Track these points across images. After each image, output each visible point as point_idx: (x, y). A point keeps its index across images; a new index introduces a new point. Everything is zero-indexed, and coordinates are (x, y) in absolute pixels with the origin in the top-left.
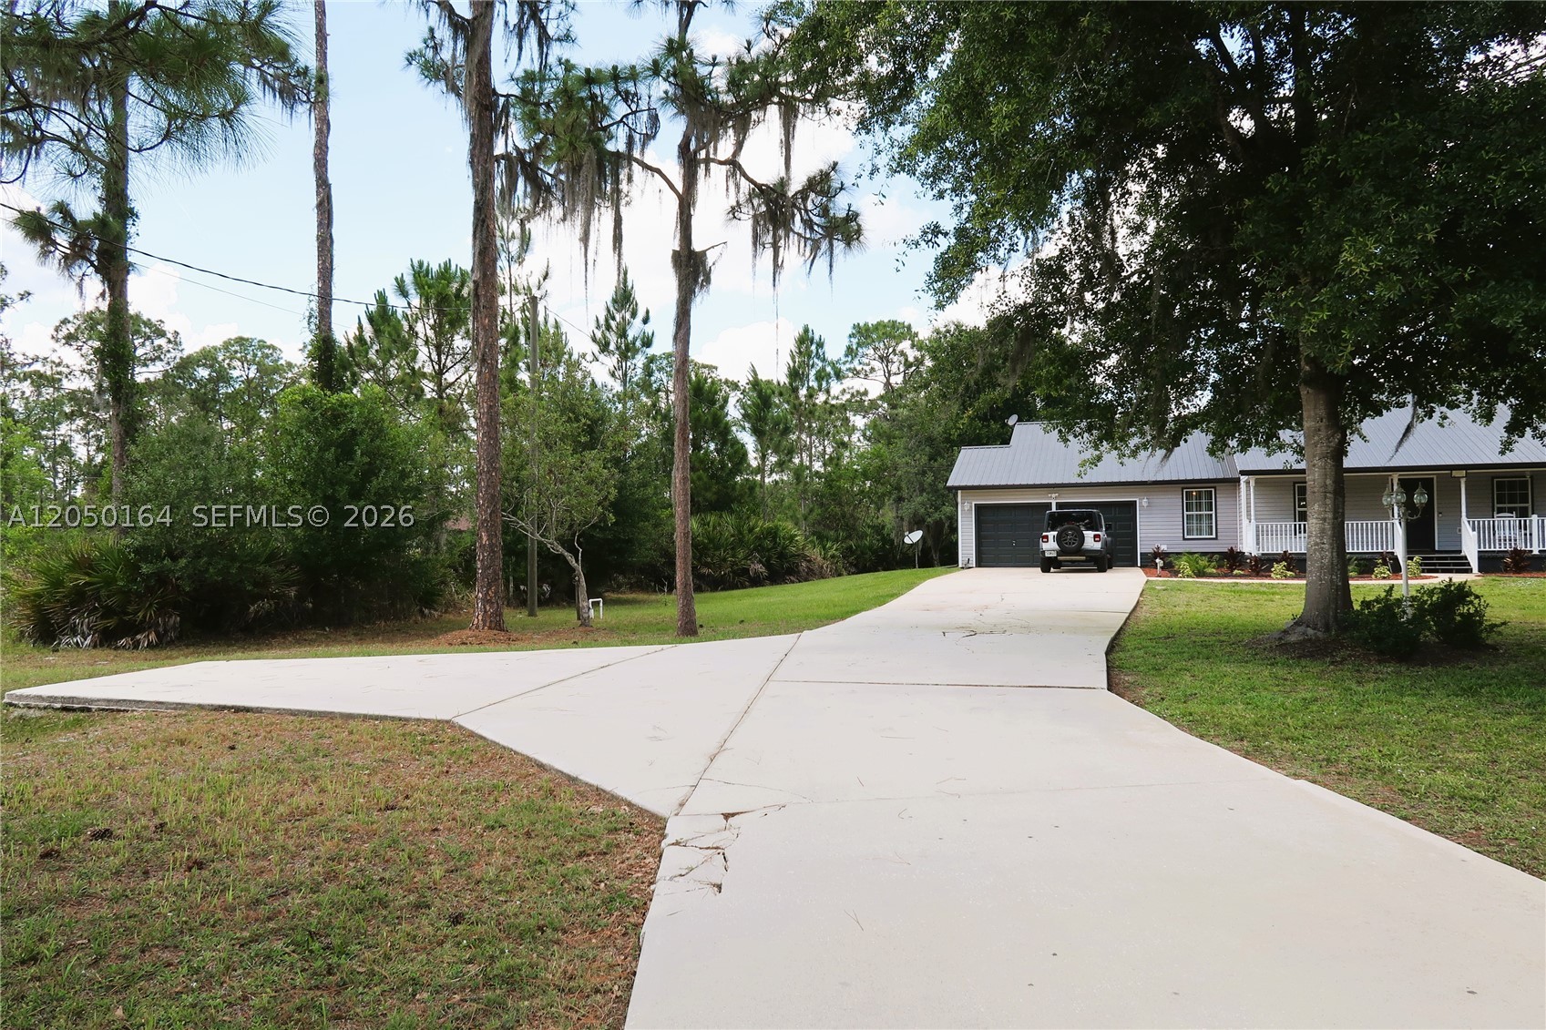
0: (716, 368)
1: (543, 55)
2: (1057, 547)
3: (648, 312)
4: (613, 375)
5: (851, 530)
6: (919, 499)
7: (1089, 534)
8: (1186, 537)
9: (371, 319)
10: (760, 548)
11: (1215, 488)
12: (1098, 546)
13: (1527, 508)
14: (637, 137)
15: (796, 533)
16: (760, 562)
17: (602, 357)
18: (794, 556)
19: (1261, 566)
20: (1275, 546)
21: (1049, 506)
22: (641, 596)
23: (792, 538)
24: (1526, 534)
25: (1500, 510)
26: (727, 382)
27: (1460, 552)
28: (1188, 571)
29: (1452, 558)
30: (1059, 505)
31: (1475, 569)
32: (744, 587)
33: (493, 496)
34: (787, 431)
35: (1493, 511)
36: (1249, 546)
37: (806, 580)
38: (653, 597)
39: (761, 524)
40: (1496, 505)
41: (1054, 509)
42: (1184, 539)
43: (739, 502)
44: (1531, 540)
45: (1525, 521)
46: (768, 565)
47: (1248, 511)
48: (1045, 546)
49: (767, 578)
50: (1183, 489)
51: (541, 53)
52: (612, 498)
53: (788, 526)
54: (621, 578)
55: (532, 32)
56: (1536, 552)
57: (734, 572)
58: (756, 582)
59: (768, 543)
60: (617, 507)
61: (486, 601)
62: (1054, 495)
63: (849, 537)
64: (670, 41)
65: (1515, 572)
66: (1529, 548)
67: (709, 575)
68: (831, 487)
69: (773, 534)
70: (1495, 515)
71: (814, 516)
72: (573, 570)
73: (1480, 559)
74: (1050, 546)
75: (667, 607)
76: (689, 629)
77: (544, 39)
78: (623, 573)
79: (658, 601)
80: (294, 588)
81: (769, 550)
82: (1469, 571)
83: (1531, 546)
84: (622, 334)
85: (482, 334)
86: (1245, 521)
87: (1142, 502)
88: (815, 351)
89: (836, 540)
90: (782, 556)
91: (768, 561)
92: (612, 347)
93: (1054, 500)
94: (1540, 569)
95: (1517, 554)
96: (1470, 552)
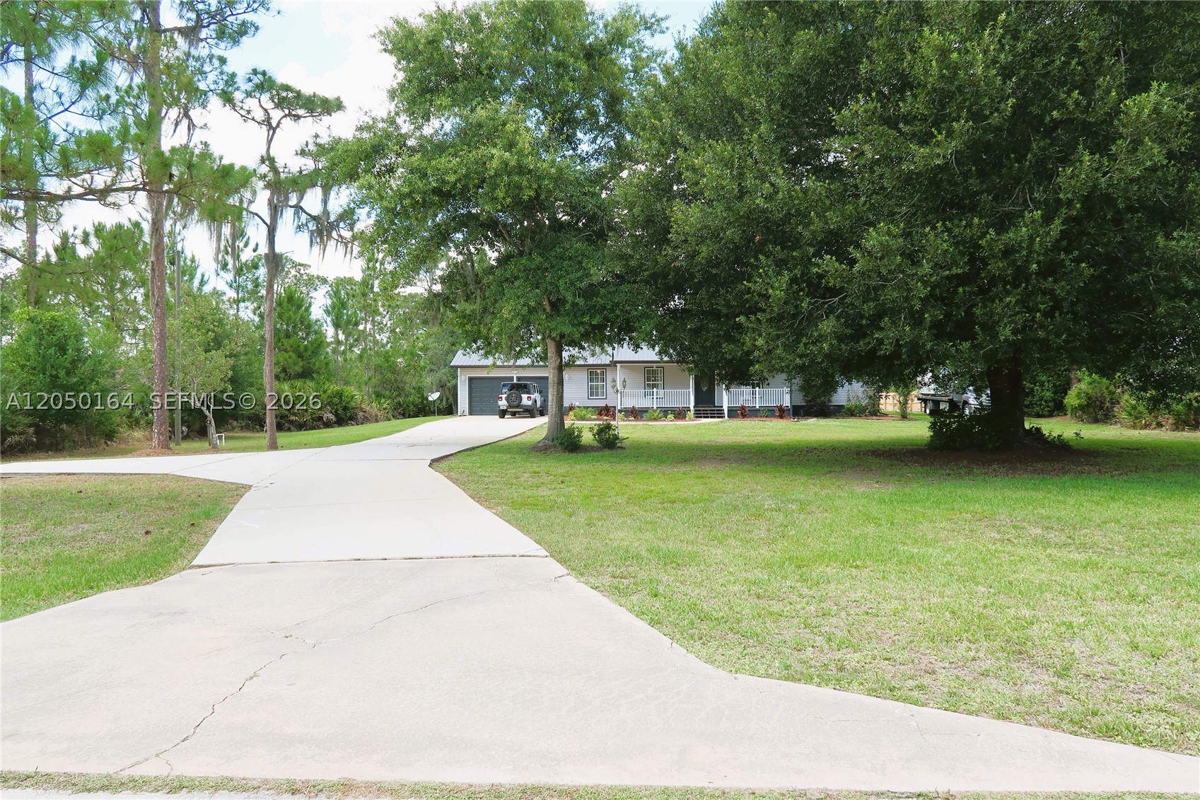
0: (310, 266)
1: (190, 136)
2: (506, 403)
3: (257, 245)
4: (231, 286)
5: (400, 390)
6: (444, 371)
7: (524, 396)
8: (590, 399)
9: (56, 250)
10: (330, 404)
11: (605, 369)
12: (529, 403)
14: (245, 200)
15: (357, 395)
16: (331, 412)
17: (222, 273)
18: (353, 408)
21: (512, 378)
22: (249, 434)
23: (353, 397)
26: (318, 277)
29: (717, 410)
30: (519, 379)
31: (726, 417)
32: (319, 428)
33: (163, 378)
34: (357, 324)
37: (362, 424)
38: (257, 435)
39: (333, 388)
41: (515, 381)
42: (588, 399)
43: (318, 373)
44: (756, 401)
45: (754, 390)
46: (336, 415)
48: (500, 403)
49: (336, 423)
50: (588, 370)
51: (189, 134)
52: (229, 376)
53: (351, 390)
54: (235, 423)
55: (185, 122)
56: (757, 407)
57: (313, 419)
58: (328, 425)
59: (336, 400)
60: (233, 381)
61: (159, 434)
62: (514, 372)
63: (399, 395)
64: (262, 157)
65: (742, 418)
66: (753, 405)
67: (296, 421)
68: (388, 362)
69: (340, 395)
71: (374, 381)
72: (206, 417)
73: (729, 410)
74: (503, 404)
75: (263, 438)
76: (273, 446)
77: (191, 126)
78: (236, 420)
79: (260, 437)
80: (32, 429)
81: (336, 405)
82: (723, 417)
83: (755, 404)
84: (237, 257)
85: (156, 290)
88: (379, 267)
89: (390, 398)
90: (345, 409)
91: (336, 411)
92: (230, 266)
93: (515, 375)
94: (756, 416)
95: (743, 408)
96: (725, 407)
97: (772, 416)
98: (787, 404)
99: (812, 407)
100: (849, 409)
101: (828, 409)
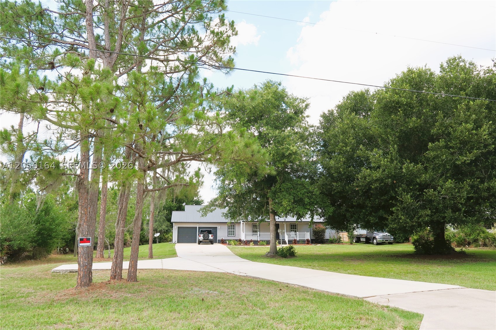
2: (203, 238)
7: (210, 235)
8: (229, 236)
11: (235, 224)
12: (212, 238)
13: (296, 230)
19: (247, 243)
20: (249, 238)
21: (196, 227)
27: (285, 239)
28: (233, 244)
29: (283, 241)
31: (288, 244)
36: (243, 238)
40: (291, 230)
47: (243, 230)
48: (199, 238)
50: (228, 224)
61: (101, 251)
65: (294, 244)
66: (297, 239)
70: (291, 232)
74: (201, 238)
76: (151, 257)
86: (242, 232)
87: (219, 227)
93: (198, 226)
94: (299, 243)
95: (295, 240)
96: (287, 240)
97: (304, 243)
98: (309, 239)
99: (318, 240)
100: (331, 241)
101: (324, 240)
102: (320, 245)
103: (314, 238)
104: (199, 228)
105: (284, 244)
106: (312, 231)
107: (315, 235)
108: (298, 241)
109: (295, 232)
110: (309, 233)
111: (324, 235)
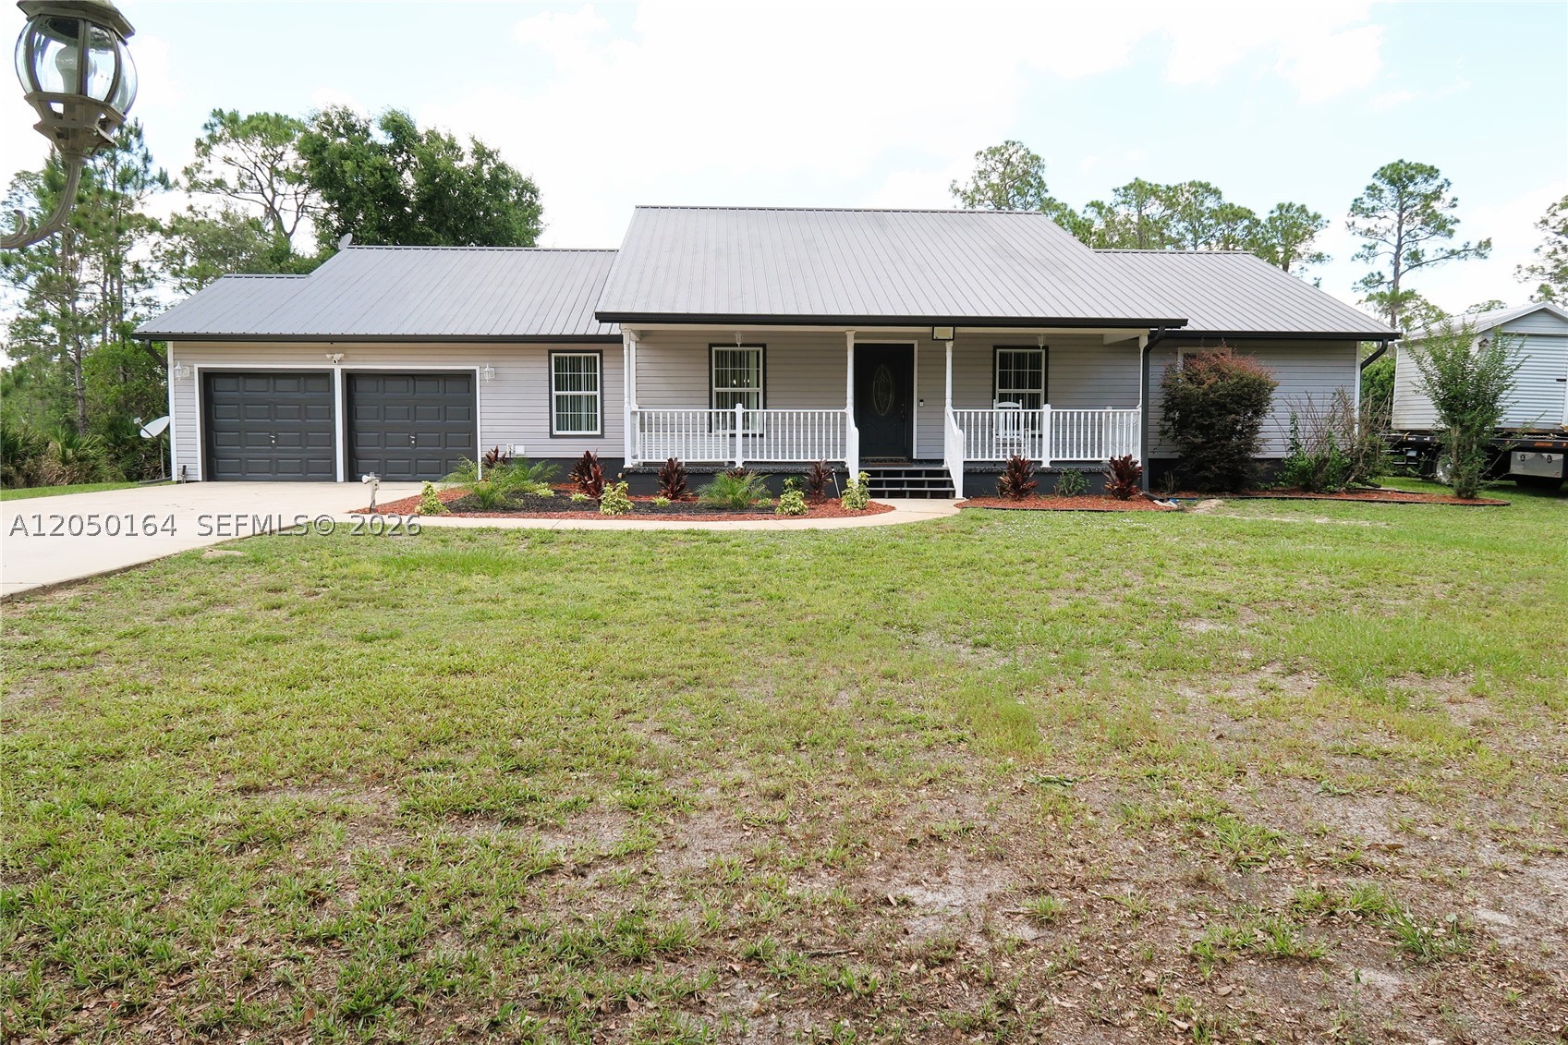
8: (556, 432)
11: (601, 352)
13: (1038, 395)
20: (670, 451)
21: (328, 376)
24: (1033, 436)
25: (1003, 398)
27: (941, 462)
29: (929, 473)
30: (347, 375)
31: (959, 494)
35: (994, 398)
36: (630, 450)
40: (998, 391)
42: (552, 436)
44: (1040, 445)
45: (1034, 414)
50: (550, 352)
56: (1046, 465)
62: (338, 356)
65: (1014, 498)
66: (1037, 459)
70: (996, 404)
73: (966, 474)
82: (948, 495)
83: (1040, 456)
87: (483, 371)
93: (337, 365)
94: (1050, 491)
95: (1018, 466)
96: (955, 464)
97: (1095, 492)
98: (1137, 457)
99: (1201, 466)
100: (1303, 472)
101: (1254, 470)
102: (1215, 502)
103: (1169, 451)
104: (350, 377)
105: (935, 495)
106: (1158, 398)
107: (1182, 425)
108: (1045, 473)
109: (1034, 402)
110: (1134, 417)
111: (1254, 429)
